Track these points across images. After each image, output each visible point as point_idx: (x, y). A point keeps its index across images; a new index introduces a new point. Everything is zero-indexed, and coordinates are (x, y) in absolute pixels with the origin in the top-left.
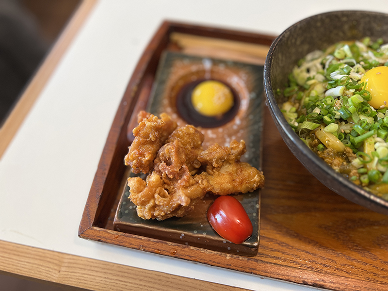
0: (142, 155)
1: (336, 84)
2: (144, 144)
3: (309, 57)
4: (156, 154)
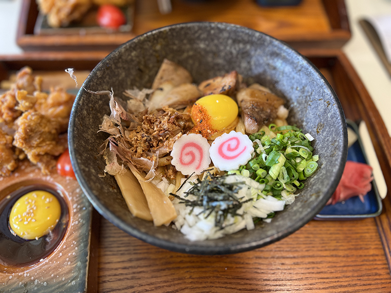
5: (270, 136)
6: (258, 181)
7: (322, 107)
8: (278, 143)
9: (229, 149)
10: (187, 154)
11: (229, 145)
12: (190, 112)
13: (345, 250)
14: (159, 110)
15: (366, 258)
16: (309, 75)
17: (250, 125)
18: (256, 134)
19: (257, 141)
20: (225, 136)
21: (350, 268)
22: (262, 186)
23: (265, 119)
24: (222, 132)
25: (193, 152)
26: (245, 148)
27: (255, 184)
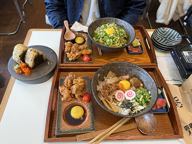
0: (68, 49)
1: (101, 32)
2: (68, 47)
3: (97, 28)
4: (71, 49)
5: (139, 91)
6: (137, 102)
7: (152, 84)
8: (141, 93)
9: (130, 94)
10: (119, 96)
11: (130, 93)
12: (118, 85)
13: (160, 122)
14: (110, 84)
15: (166, 124)
16: (148, 76)
17: (134, 88)
18: (136, 91)
19: (136, 92)
20: (128, 91)
21: (162, 127)
22: (139, 103)
23: (138, 87)
24: (127, 90)
25: (120, 95)
26: (134, 94)
27: (137, 103)
